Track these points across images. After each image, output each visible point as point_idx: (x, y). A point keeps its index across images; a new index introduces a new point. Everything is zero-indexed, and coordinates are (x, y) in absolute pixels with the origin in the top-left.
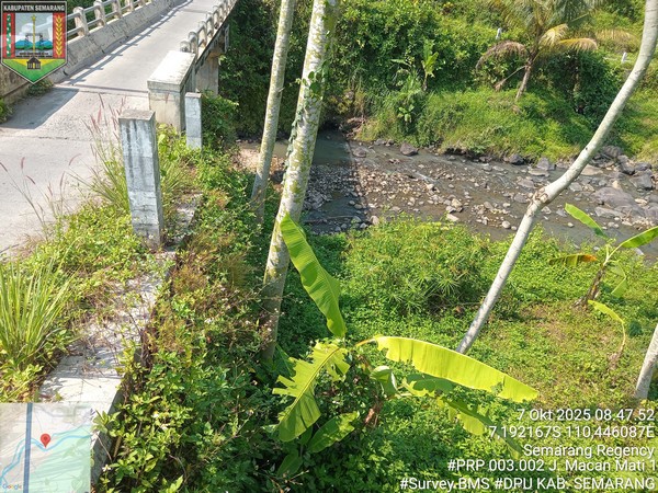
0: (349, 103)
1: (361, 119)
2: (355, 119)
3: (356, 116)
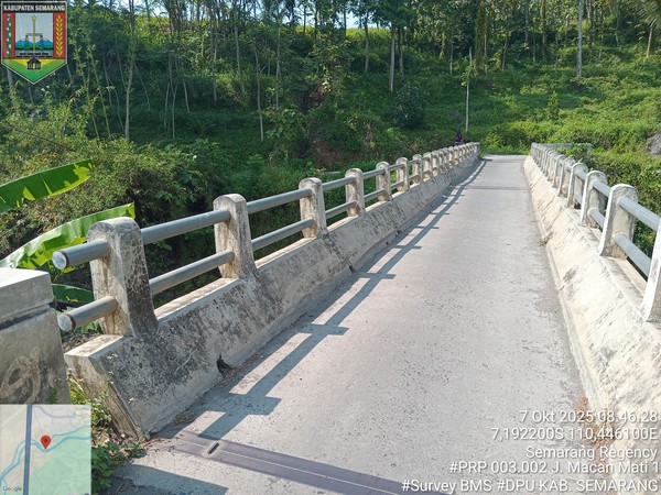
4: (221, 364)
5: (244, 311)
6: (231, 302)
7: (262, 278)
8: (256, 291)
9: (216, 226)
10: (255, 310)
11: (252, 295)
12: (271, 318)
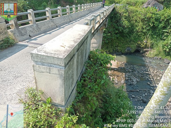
0: (145, 44)
1: (149, 49)
2: (147, 49)
3: (147, 48)
4: (30, 36)
5: (34, 29)
6: (31, 27)
7: (37, 25)
8: (36, 27)
9: (28, 15)
10: (36, 29)
11: (35, 27)
12: (39, 31)
